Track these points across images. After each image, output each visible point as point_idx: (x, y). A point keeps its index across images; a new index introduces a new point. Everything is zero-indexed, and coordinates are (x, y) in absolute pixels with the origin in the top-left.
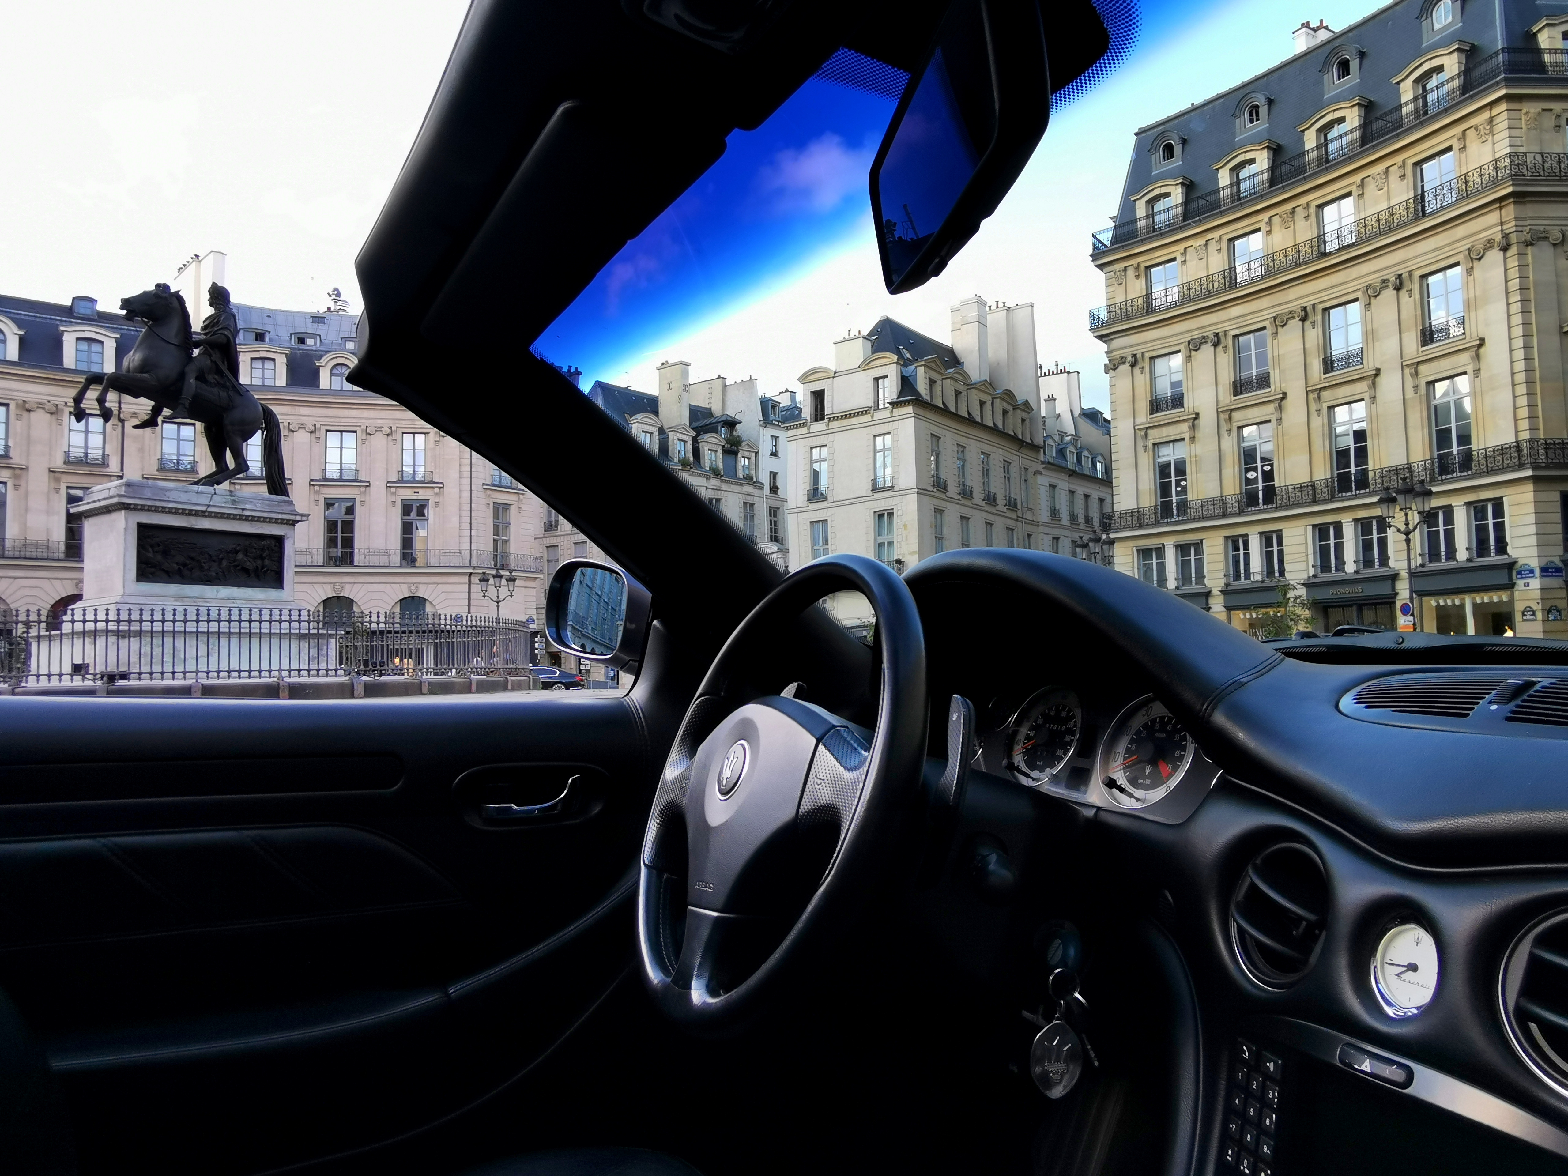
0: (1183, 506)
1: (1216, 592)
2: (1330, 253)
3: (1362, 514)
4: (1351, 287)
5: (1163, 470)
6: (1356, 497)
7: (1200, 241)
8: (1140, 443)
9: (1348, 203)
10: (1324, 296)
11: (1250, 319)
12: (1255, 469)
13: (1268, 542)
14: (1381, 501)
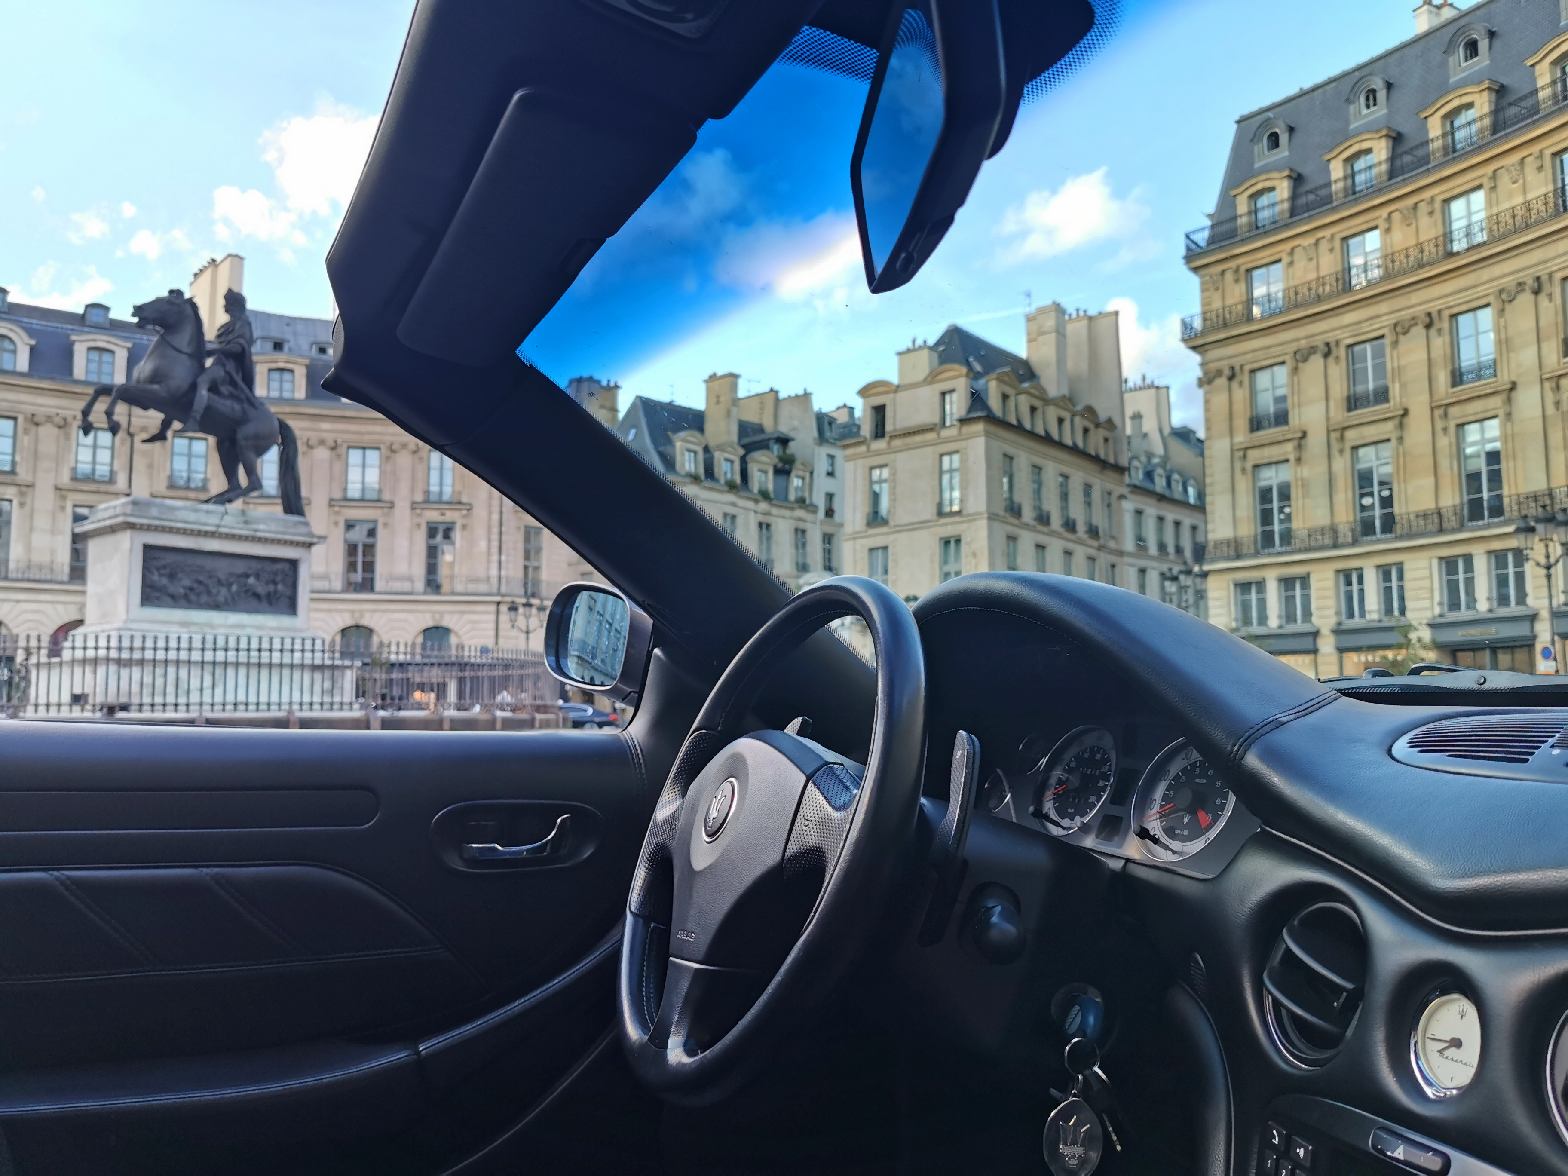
0: (1287, 537)
1: (1325, 631)
2: (1458, 253)
3: (1497, 545)
4: (1482, 290)
5: (1265, 495)
6: (1488, 526)
7: (1309, 241)
8: (1238, 465)
9: (1478, 199)
10: (1451, 301)
11: (1366, 327)
12: (1371, 494)
13: (1387, 577)
14: (1518, 530)
